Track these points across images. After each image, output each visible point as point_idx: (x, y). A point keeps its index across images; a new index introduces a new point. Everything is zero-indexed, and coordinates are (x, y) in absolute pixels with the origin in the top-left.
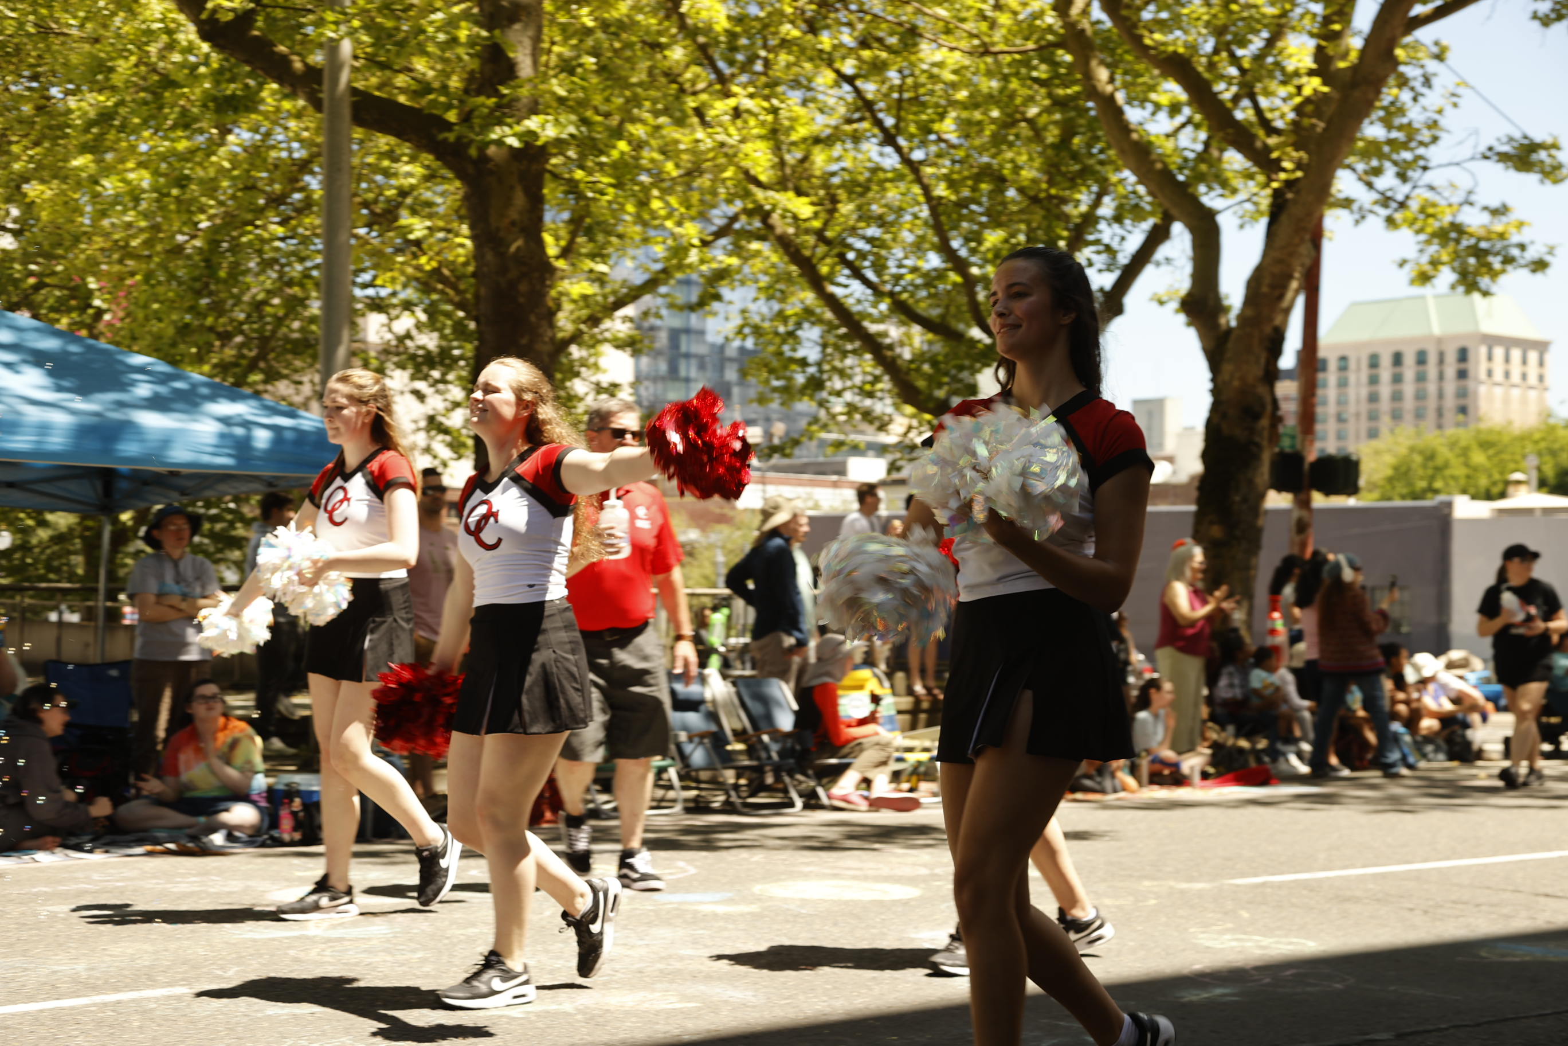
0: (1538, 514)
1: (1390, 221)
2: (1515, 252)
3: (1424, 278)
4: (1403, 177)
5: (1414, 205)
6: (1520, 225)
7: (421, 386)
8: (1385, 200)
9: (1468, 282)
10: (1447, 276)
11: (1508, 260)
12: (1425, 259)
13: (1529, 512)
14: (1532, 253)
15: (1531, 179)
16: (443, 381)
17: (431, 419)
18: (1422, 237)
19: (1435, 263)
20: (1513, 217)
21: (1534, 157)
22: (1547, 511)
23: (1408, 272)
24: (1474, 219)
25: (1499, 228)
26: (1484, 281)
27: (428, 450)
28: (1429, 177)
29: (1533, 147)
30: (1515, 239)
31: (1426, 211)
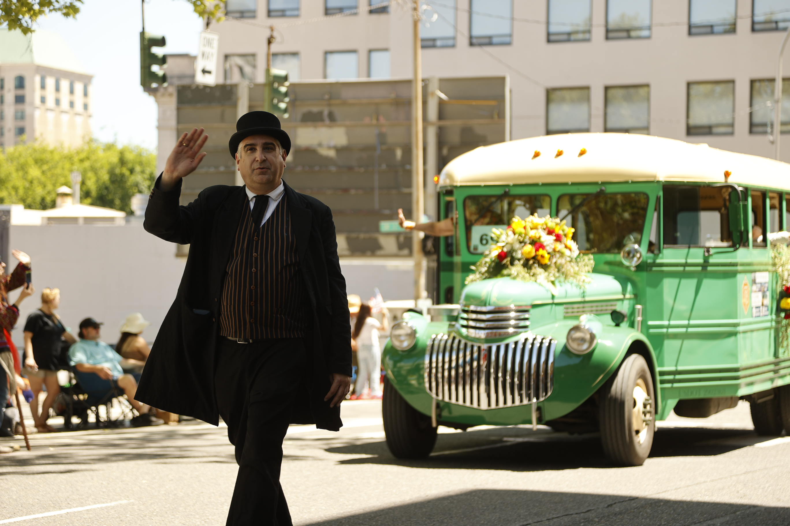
0: (81, 222)
9: (11, 18)
13: (75, 220)
22: (87, 220)
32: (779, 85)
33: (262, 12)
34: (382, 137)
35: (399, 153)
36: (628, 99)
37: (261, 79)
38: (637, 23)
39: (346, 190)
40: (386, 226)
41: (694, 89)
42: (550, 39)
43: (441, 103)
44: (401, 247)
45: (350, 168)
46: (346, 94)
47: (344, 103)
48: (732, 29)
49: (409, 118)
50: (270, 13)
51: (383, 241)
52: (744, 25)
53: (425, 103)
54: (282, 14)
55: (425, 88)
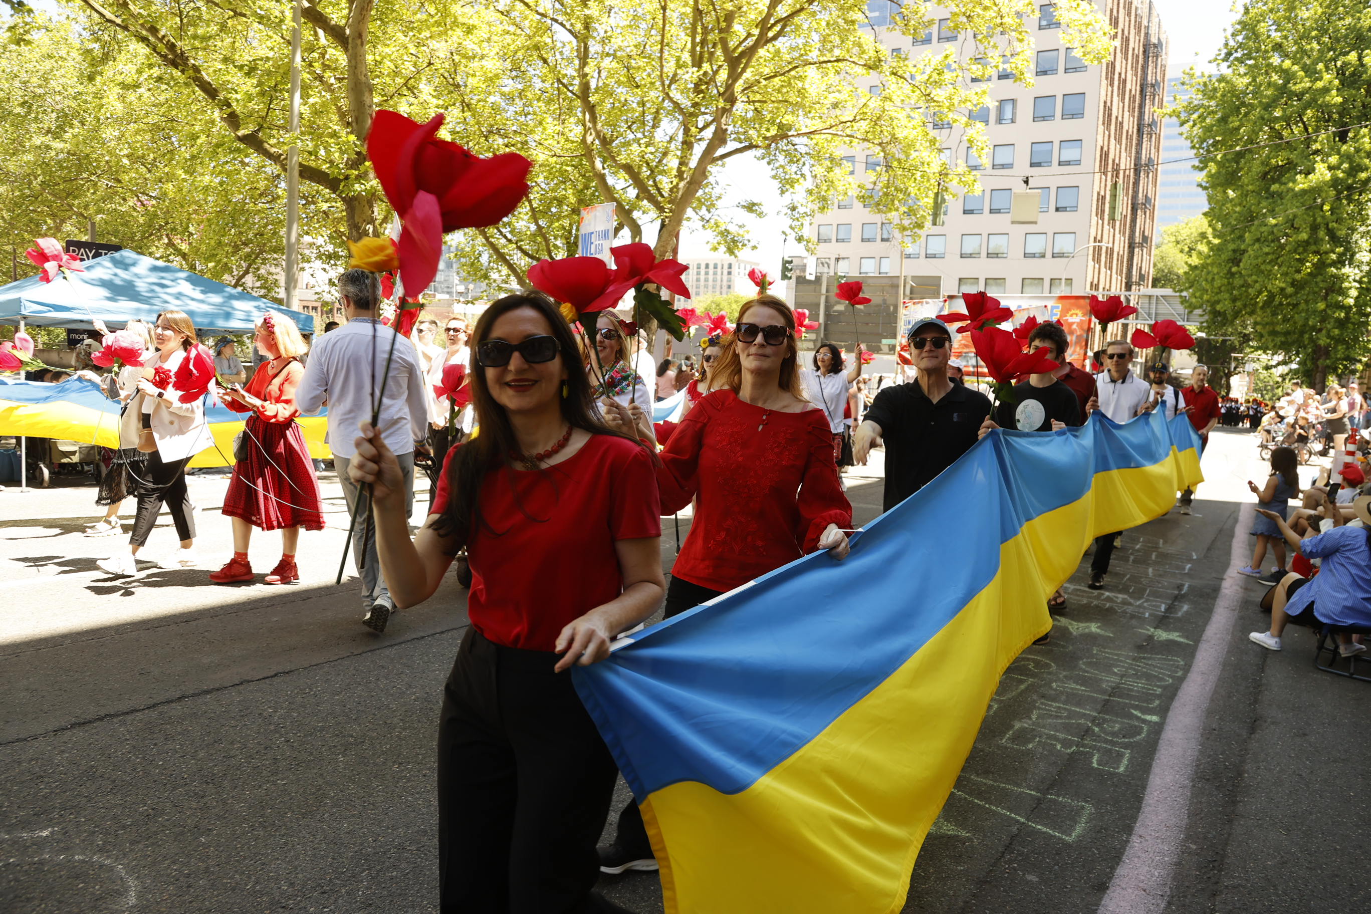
1: (703, 226)
2: (746, 242)
3: (715, 249)
4: (709, 211)
5: (712, 221)
6: (748, 232)
7: (326, 266)
8: (702, 219)
9: (731, 251)
10: (723, 248)
11: (744, 245)
12: (715, 241)
14: (752, 244)
15: (754, 215)
16: (335, 265)
17: (330, 280)
18: (715, 233)
19: (719, 244)
20: (745, 229)
21: (754, 208)
23: (710, 246)
24: (733, 229)
25: (741, 232)
26: (736, 251)
27: (329, 292)
28: (717, 212)
29: (754, 204)
30: (747, 237)
31: (717, 225)
32: (1063, 281)
33: (834, 240)
34: (884, 301)
35: (892, 308)
36: (997, 284)
37: (832, 274)
38: (1001, 251)
39: (867, 324)
40: (884, 341)
41: (1026, 281)
42: (962, 256)
43: (912, 287)
44: (890, 350)
45: (870, 314)
46: (870, 281)
47: (869, 285)
48: (1043, 256)
49: (897, 293)
50: (837, 240)
51: (882, 347)
52: (1049, 254)
53: (904, 286)
54: (843, 241)
55: (905, 280)
